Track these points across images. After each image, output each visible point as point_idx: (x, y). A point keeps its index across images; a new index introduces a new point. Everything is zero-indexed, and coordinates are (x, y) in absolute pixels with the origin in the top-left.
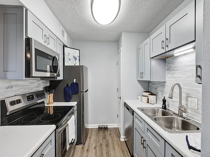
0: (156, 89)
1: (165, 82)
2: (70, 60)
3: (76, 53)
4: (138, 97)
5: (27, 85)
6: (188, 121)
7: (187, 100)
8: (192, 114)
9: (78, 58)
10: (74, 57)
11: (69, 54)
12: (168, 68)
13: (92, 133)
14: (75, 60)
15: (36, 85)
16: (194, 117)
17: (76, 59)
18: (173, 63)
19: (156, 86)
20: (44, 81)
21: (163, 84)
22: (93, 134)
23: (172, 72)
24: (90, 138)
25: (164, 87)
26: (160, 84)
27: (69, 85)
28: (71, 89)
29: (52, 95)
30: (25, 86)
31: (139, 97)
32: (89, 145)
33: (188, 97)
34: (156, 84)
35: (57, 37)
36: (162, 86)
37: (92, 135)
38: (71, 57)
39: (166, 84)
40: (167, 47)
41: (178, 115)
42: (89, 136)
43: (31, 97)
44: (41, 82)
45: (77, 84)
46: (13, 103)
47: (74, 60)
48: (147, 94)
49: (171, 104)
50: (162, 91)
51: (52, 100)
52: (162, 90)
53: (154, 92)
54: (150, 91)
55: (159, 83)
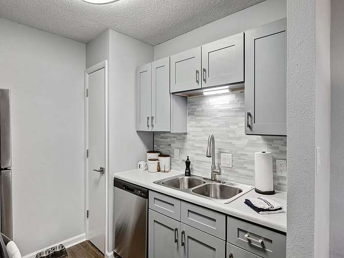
0: (170, 145)
1: (186, 134)
4: (139, 163)
6: (224, 184)
7: (219, 157)
8: (226, 175)
12: (191, 111)
16: (228, 178)
18: (199, 104)
19: (169, 140)
21: (183, 136)
23: (197, 118)
25: (184, 142)
26: (176, 138)
31: (142, 163)
33: (220, 152)
34: (170, 137)
36: (180, 139)
39: (188, 136)
40: (203, 82)
41: (211, 180)
48: (154, 156)
49: (196, 167)
50: (180, 149)
52: (180, 147)
53: (164, 152)
54: (155, 150)
55: (176, 136)
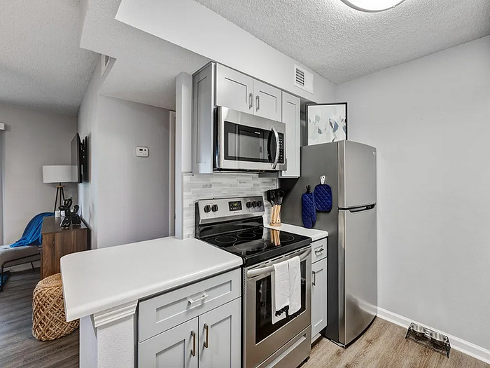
2: (320, 132)
3: (338, 113)
5: (234, 186)
9: (342, 125)
10: (331, 124)
11: (317, 118)
13: (380, 334)
14: (334, 131)
15: (250, 185)
17: (336, 128)
20: (265, 180)
22: (382, 338)
24: (370, 342)
27: (312, 190)
28: (316, 200)
29: (277, 208)
30: (231, 186)
32: (357, 357)
35: (282, 90)
37: (377, 338)
38: (323, 124)
42: (368, 335)
43: (236, 204)
44: (260, 181)
45: (327, 187)
46: (207, 209)
47: (331, 130)
51: (279, 218)
